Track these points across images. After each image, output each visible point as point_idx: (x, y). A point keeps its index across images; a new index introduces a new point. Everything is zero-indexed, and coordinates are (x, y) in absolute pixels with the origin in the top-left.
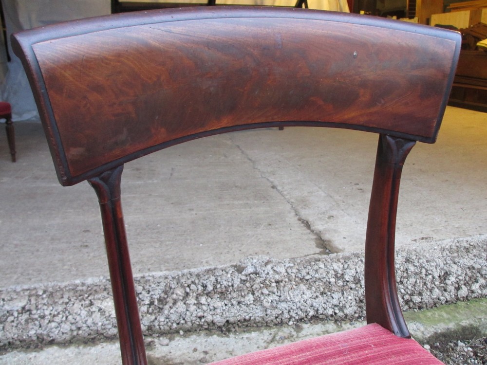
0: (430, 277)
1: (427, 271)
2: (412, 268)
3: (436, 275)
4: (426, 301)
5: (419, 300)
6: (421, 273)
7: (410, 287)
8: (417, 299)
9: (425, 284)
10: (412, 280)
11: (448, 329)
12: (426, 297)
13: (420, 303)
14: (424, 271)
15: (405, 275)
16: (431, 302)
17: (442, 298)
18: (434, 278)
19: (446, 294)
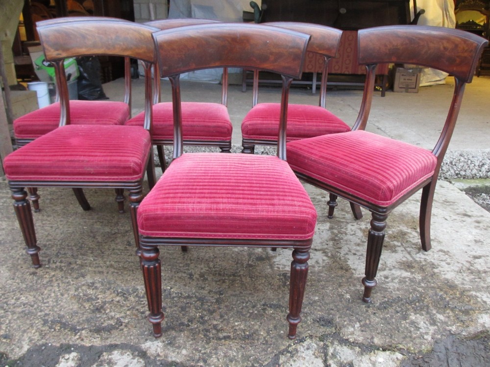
0: (473, 165)
1: (472, 161)
2: (462, 159)
3: (477, 164)
4: (468, 175)
5: (464, 174)
6: (468, 162)
7: (460, 167)
8: (463, 173)
9: (469, 167)
10: (462, 164)
11: (477, 186)
12: (468, 173)
13: (465, 175)
14: (469, 161)
15: (458, 162)
16: (471, 175)
17: (477, 175)
18: (475, 165)
19: (480, 173)
